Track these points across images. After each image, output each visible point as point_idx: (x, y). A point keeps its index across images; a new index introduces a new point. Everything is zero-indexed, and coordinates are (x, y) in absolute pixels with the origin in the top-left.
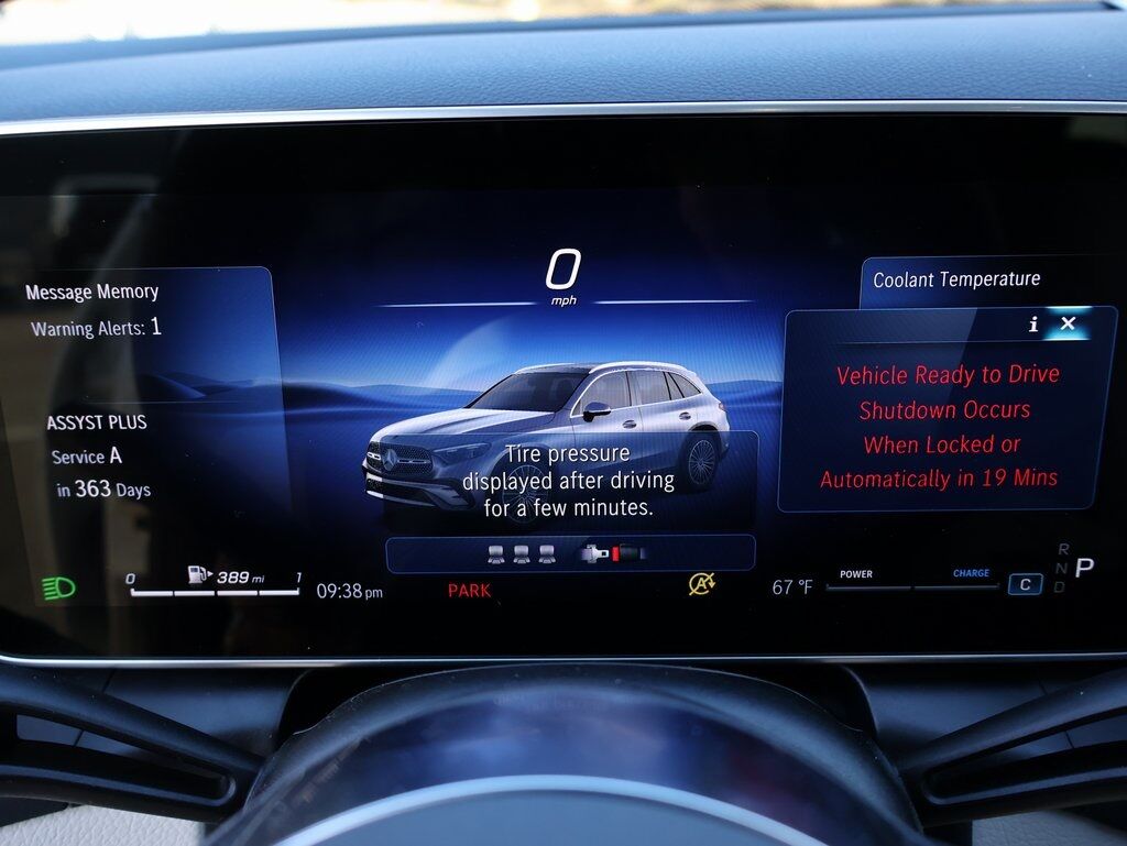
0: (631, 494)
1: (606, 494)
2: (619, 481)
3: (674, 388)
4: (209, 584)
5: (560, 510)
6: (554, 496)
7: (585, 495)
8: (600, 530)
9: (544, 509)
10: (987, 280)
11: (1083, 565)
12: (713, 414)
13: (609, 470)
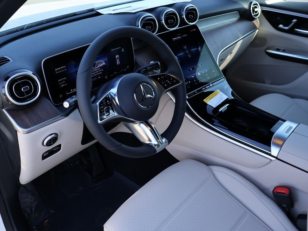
0: (100, 72)
1: (99, 72)
2: (99, 71)
3: (101, 62)
4: (73, 91)
5: (96, 75)
6: (96, 74)
7: (97, 73)
8: (99, 75)
9: (95, 75)
10: (118, 48)
11: (128, 67)
12: (104, 64)
13: (99, 70)
